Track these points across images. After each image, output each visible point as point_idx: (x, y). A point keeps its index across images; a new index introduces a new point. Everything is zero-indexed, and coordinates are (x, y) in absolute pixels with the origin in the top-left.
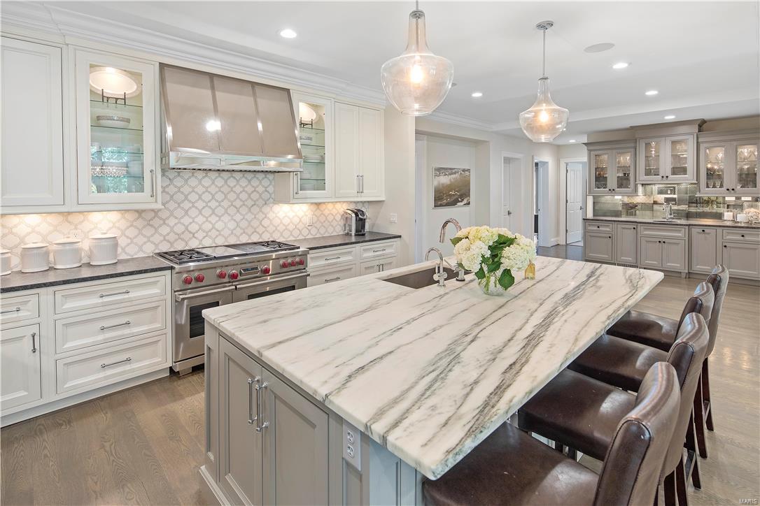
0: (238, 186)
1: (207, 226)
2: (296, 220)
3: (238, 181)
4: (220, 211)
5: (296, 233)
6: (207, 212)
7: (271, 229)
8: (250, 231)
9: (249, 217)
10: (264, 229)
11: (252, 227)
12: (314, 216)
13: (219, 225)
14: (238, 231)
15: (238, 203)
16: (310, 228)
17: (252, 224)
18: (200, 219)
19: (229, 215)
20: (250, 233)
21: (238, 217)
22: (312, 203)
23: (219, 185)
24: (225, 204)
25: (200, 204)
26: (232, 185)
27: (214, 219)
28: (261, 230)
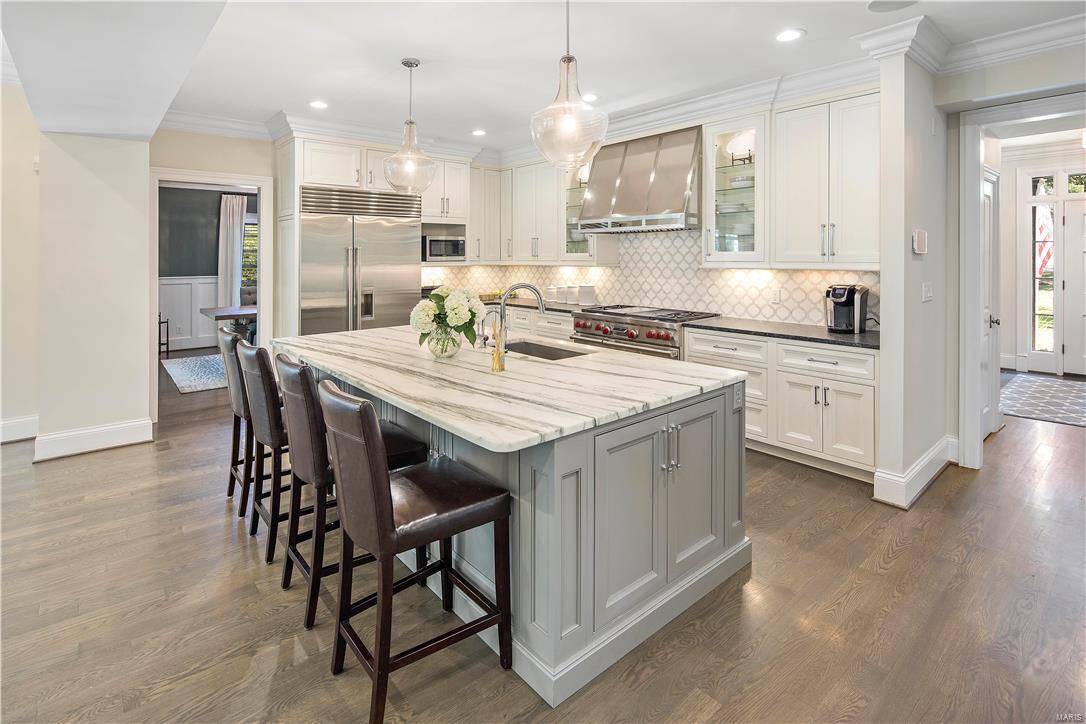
0: (684, 247)
1: (657, 287)
2: (754, 293)
3: (684, 241)
4: (667, 273)
5: (754, 311)
6: (657, 273)
7: (720, 300)
8: (695, 298)
9: (696, 282)
10: (711, 299)
11: (698, 294)
12: (783, 291)
13: (667, 288)
14: (684, 297)
15: (684, 266)
16: (775, 306)
17: (698, 290)
18: (651, 280)
19: (675, 277)
20: (695, 301)
21: (684, 281)
22: (780, 270)
23: (667, 245)
24: (672, 265)
25: (651, 265)
26: (678, 245)
27: (662, 280)
28: (707, 299)
